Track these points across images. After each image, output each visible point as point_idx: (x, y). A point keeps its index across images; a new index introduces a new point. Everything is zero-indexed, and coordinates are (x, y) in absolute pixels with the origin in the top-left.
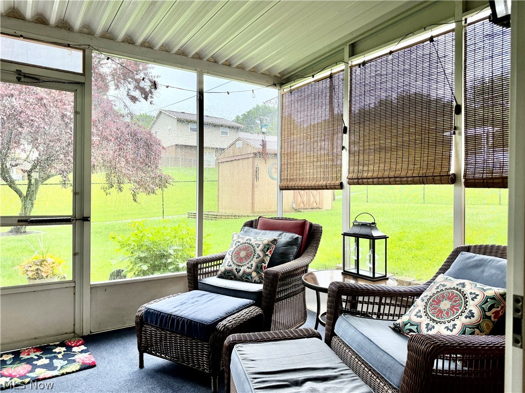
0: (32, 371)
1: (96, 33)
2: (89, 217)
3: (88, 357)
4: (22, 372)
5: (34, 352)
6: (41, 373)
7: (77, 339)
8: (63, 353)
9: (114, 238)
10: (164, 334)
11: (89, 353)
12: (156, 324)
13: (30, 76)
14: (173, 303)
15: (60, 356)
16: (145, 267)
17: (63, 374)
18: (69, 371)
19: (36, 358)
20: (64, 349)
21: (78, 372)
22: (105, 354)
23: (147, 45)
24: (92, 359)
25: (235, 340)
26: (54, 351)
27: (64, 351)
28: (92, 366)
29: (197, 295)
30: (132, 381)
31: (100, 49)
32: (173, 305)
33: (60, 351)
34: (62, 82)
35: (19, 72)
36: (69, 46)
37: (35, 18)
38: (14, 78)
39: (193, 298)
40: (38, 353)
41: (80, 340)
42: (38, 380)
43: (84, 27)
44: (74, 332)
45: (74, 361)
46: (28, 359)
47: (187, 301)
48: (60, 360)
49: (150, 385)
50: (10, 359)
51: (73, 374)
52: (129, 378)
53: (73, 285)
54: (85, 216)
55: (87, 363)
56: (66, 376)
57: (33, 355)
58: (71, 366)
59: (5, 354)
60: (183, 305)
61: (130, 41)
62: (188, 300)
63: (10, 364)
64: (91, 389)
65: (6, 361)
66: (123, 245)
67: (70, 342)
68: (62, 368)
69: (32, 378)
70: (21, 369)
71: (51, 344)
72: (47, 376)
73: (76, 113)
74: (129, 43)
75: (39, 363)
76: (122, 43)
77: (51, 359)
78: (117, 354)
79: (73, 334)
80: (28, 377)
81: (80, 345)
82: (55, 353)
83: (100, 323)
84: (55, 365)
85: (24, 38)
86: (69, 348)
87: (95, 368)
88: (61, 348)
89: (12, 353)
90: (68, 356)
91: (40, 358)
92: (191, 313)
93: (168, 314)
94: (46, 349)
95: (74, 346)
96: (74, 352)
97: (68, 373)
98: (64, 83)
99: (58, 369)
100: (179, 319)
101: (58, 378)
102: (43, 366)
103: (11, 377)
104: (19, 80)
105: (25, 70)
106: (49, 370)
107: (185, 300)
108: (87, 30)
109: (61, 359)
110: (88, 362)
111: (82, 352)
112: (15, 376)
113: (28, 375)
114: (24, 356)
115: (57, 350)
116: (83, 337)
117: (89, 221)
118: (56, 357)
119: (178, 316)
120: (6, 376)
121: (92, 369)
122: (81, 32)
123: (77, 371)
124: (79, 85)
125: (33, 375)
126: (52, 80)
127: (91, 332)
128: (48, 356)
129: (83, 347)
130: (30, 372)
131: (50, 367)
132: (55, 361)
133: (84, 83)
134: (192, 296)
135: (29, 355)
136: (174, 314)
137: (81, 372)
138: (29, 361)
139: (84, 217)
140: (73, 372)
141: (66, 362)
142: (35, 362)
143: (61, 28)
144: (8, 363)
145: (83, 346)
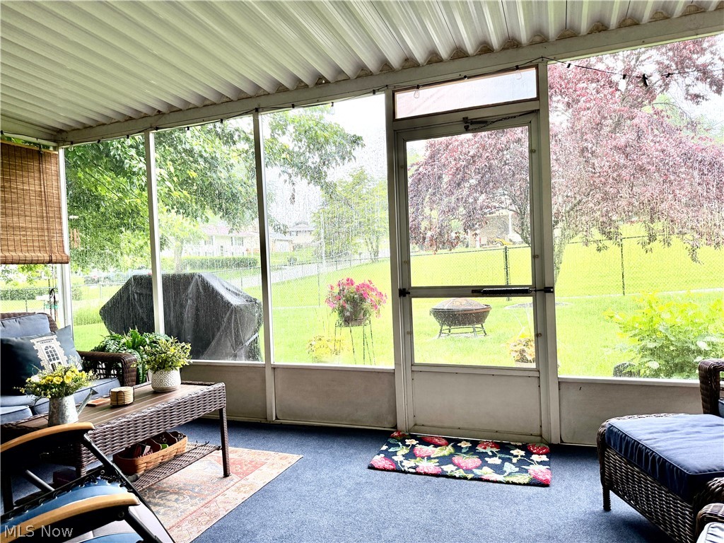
0: (479, 467)
1: (550, 38)
2: (553, 288)
3: (544, 471)
4: (470, 466)
5: (491, 447)
6: (487, 473)
7: (542, 445)
8: (519, 457)
9: (611, 317)
10: (631, 470)
11: (548, 467)
12: (620, 451)
13: (478, 120)
14: (653, 426)
15: (515, 460)
16: (655, 365)
17: (508, 483)
18: (515, 480)
19: (490, 454)
20: (523, 453)
21: (526, 487)
22: (567, 475)
23: (629, 22)
24: (547, 476)
25: (716, 515)
26: (512, 452)
27: (522, 456)
28: (544, 484)
29: (705, 424)
30: (584, 522)
31: (557, 56)
32: (651, 429)
33: (517, 454)
34: (512, 117)
35: (465, 120)
36: (517, 68)
37: (479, 50)
38: (462, 127)
39: (694, 426)
40: (495, 450)
41: (545, 448)
42: (480, 479)
43: (535, 36)
44: (541, 436)
45: (527, 471)
46: (483, 452)
47: (679, 429)
48: (512, 465)
49: (606, 539)
50: (467, 447)
51: (520, 486)
52: (581, 517)
53: (536, 374)
54: (547, 286)
55: (538, 479)
56: (511, 486)
57: (488, 451)
58: (520, 477)
59: (465, 440)
60: (669, 434)
61: (601, 28)
62: (684, 427)
63: (464, 453)
64: (529, 512)
65: (462, 448)
66: (625, 328)
67: (533, 446)
68: (510, 474)
69: (476, 475)
70: (471, 461)
71: (512, 443)
72: (491, 479)
73: (531, 151)
74: (600, 32)
75: (490, 461)
76: (589, 36)
77: (504, 460)
78: (583, 480)
79: (539, 438)
80: (473, 472)
81: (542, 454)
82: (512, 455)
83: (574, 433)
84: (505, 469)
85: (469, 78)
86: (529, 453)
87: (547, 489)
88: (520, 451)
89: (471, 442)
90: (523, 463)
91: (494, 455)
92: (671, 447)
93: (635, 441)
94: (504, 448)
95: (535, 454)
96: (532, 460)
97: (514, 483)
98: (515, 117)
99: (506, 474)
100: (648, 452)
101: (502, 485)
102: (493, 467)
103: (459, 467)
104: (467, 130)
105: (471, 115)
106: (496, 473)
107: (677, 426)
108: (540, 38)
109: (514, 464)
110: (541, 477)
111: (541, 463)
112: (461, 467)
113: (474, 470)
114: (480, 449)
115: (515, 452)
116: (551, 445)
117: (553, 292)
118: (510, 461)
119: (647, 448)
120: (455, 465)
121: (543, 489)
122: (532, 44)
123: (524, 484)
124: (534, 114)
125: (478, 472)
126: (500, 117)
127: (562, 441)
128: (503, 456)
129: (544, 458)
130: (477, 468)
131: (498, 469)
132: (507, 464)
133: (539, 110)
134: (695, 423)
135: (485, 448)
136: (643, 442)
137: (529, 487)
138: (482, 456)
139: (545, 288)
140: (520, 484)
141: (517, 469)
142: (487, 459)
143: (508, 49)
144: (464, 451)
145: (545, 456)
